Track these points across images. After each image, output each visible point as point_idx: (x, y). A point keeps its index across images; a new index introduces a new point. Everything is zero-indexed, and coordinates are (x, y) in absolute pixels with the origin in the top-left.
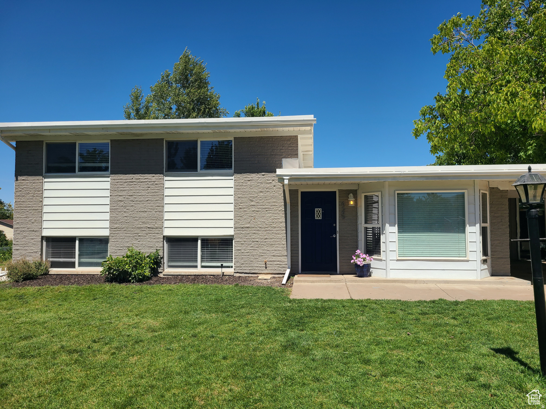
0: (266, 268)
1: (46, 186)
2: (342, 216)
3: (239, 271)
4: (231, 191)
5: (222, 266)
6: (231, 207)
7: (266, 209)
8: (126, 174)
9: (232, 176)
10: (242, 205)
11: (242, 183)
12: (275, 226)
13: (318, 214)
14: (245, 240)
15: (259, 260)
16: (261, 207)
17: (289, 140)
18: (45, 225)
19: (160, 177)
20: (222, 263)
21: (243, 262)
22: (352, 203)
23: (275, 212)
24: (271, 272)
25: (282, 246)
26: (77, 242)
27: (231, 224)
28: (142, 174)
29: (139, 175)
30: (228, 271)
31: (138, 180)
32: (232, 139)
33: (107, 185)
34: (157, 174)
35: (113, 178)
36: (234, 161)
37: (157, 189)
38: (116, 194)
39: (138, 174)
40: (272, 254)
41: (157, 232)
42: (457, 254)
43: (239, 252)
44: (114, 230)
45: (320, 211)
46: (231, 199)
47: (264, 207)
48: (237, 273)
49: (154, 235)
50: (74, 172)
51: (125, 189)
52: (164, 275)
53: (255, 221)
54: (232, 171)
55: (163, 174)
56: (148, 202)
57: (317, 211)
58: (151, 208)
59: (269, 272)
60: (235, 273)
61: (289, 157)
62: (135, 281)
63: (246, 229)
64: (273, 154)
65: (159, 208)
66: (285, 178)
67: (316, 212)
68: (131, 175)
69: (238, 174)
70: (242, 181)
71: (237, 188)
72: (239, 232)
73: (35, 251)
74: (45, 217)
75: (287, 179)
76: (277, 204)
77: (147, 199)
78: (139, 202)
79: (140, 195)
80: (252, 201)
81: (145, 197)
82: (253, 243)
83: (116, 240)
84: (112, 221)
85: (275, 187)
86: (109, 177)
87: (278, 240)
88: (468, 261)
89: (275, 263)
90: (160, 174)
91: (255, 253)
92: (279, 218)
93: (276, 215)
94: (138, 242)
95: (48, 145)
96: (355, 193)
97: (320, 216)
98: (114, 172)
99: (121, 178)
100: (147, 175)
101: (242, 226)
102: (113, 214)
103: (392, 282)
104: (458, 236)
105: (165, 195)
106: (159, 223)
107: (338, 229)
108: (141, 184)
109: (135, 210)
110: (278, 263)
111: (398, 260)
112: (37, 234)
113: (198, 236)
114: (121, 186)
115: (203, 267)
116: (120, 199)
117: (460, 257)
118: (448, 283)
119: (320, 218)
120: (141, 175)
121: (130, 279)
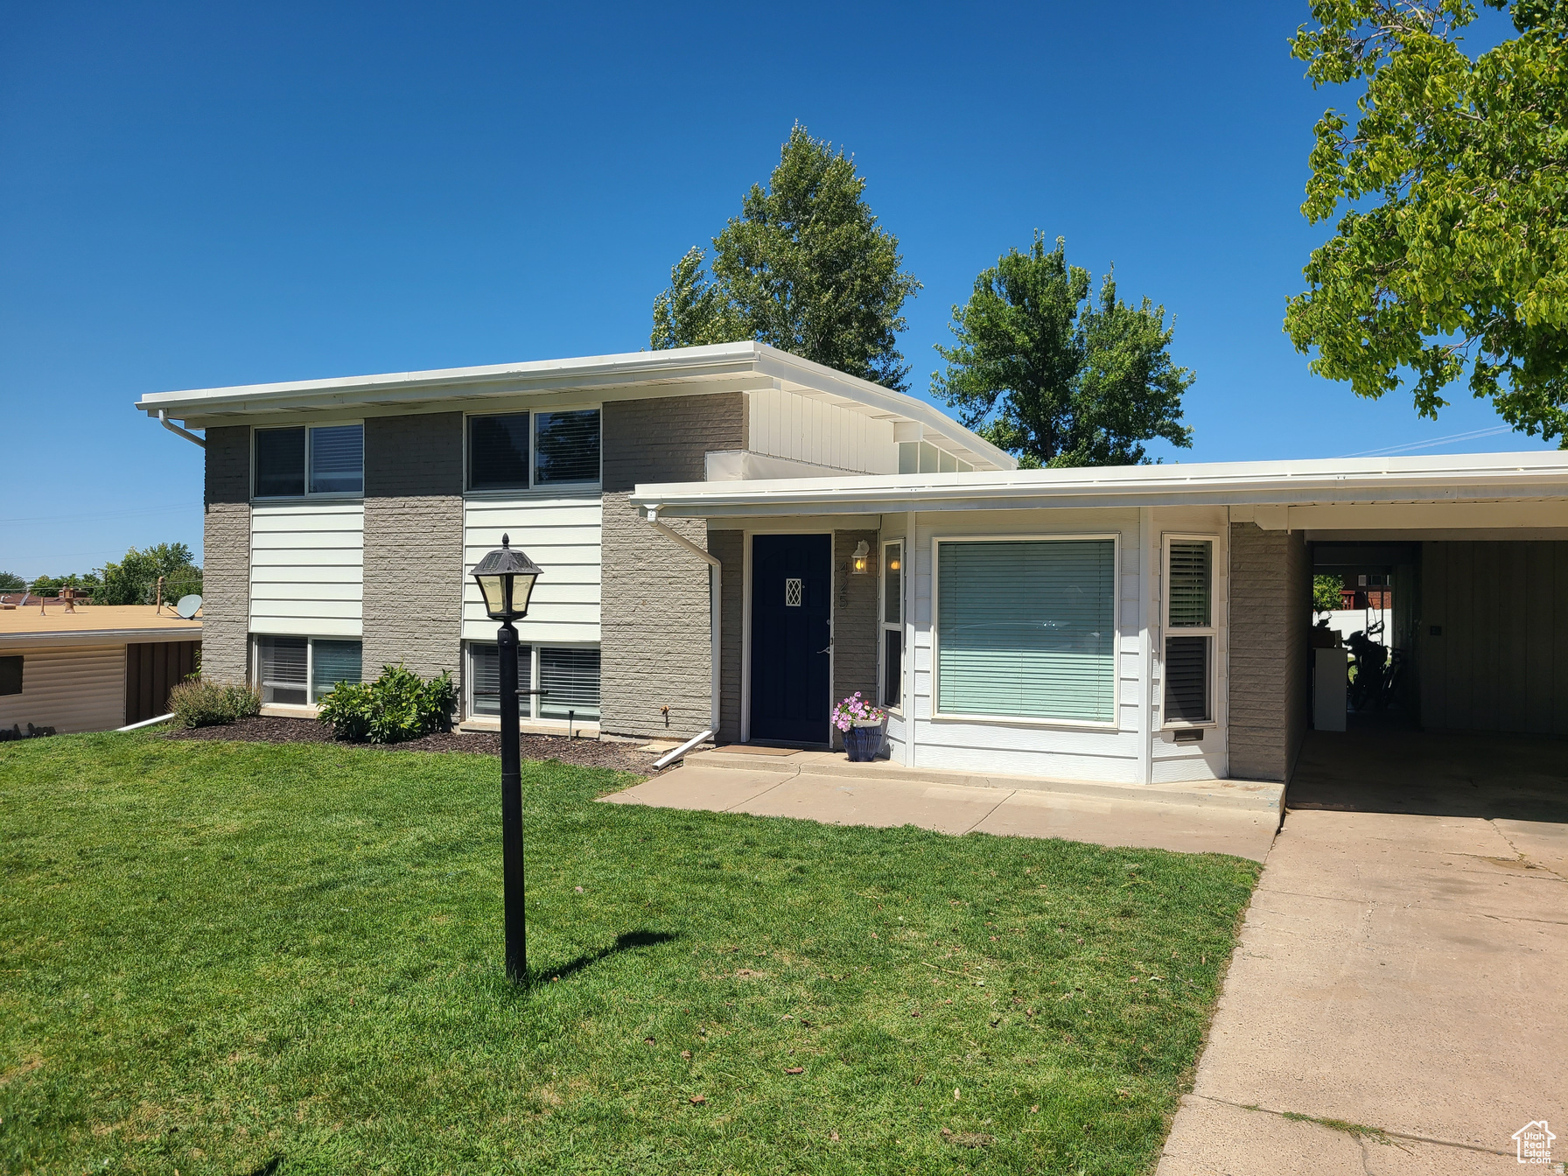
0: (667, 724)
1: (257, 524)
2: (843, 600)
3: (611, 729)
4: (596, 536)
5: (571, 716)
6: (595, 575)
7: (670, 580)
8: (392, 496)
9: (598, 497)
10: (617, 568)
11: (620, 514)
12: (687, 621)
13: (793, 592)
14: (623, 654)
15: (653, 706)
16: (659, 573)
17: (722, 405)
18: (256, 609)
19: (456, 503)
20: (572, 708)
21: (618, 708)
22: (859, 565)
23: (689, 588)
24: (679, 737)
25: (702, 672)
26: (310, 647)
27: (595, 614)
28: (421, 496)
29: (415, 498)
30: (590, 728)
31: (415, 510)
32: (599, 406)
33: (358, 522)
34: (450, 495)
35: (371, 505)
36: (604, 461)
37: (450, 530)
38: (374, 542)
39: (414, 496)
40: (681, 692)
41: (448, 630)
42: (1091, 710)
43: (612, 683)
44: (371, 623)
45: (797, 587)
46: (595, 555)
47: (665, 574)
48: (607, 733)
49: (443, 636)
50: (302, 493)
51: (390, 530)
52: (462, 730)
53: (644, 608)
54: (599, 485)
55: (460, 494)
56: (434, 560)
57: (791, 586)
58: (438, 573)
59: (673, 736)
60: (602, 733)
61: (720, 447)
63: (626, 628)
64: (685, 441)
65: (453, 574)
66: (648, 506)
67: (788, 587)
68: (401, 499)
69: (610, 492)
70: (619, 511)
71: (609, 526)
72: (611, 634)
73: (237, 664)
74: (256, 591)
75: (653, 510)
76: (692, 568)
77: (431, 554)
78: (415, 561)
79: (417, 543)
80: (640, 559)
81: (428, 548)
82: (641, 664)
83: (373, 646)
84: (367, 602)
85: (689, 525)
86: (361, 503)
87: (694, 657)
88: (1116, 732)
89: (688, 713)
90: (456, 495)
91: (644, 686)
92: (697, 601)
93: (690, 595)
94: (414, 653)
95: (259, 433)
96: (872, 537)
97: (797, 598)
98: (370, 494)
99: (384, 504)
100: (430, 498)
101: (618, 620)
102: (369, 588)
104: (1097, 662)
105: (467, 543)
106: (453, 609)
107: (832, 635)
108: (421, 518)
109: (409, 578)
110: (694, 713)
111: (934, 721)
112: (242, 627)
113: (531, 642)
114: (383, 524)
115: (544, 715)
116: (381, 553)
117: (1098, 719)
118: (1049, 789)
119: (796, 605)
120: (419, 497)
121: (370, 734)
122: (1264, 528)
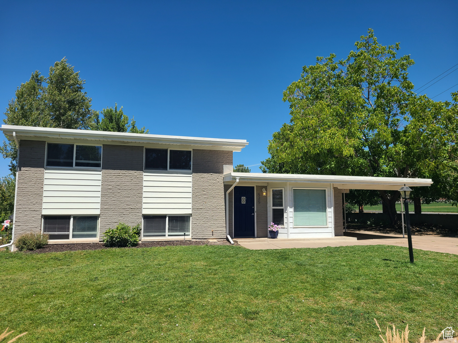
0: (213, 235)
1: (46, 176)
2: (259, 202)
3: (195, 238)
4: (190, 185)
5: (185, 235)
6: (190, 195)
7: (213, 197)
8: (115, 170)
9: (191, 174)
10: (197, 193)
11: (198, 179)
12: (218, 207)
13: (244, 200)
14: (199, 217)
15: (208, 230)
16: (210, 195)
17: (228, 153)
18: (44, 206)
19: (141, 173)
20: (185, 233)
21: (198, 232)
22: (264, 194)
23: (219, 199)
24: (216, 238)
25: (223, 220)
26: (72, 219)
27: (190, 206)
28: (127, 170)
29: (124, 171)
30: (188, 238)
31: (124, 175)
32: (191, 150)
33: (100, 177)
34: (138, 171)
35: (104, 172)
36: (193, 165)
37: (138, 181)
38: (106, 184)
39: (124, 170)
40: (217, 226)
41: (137, 212)
42: (322, 224)
43: (195, 225)
44: (104, 210)
45: (244, 199)
46: (190, 190)
47: (212, 195)
48: (194, 239)
49: (135, 213)
50: (72, 166)
51: (113, 180)
52: (142, 242)
53: (206, 204)
54: (191, 171)
55: (143, 171)
56: (131, 190)
57: (243, 199)
58: (133, 194)
59: (215, 238)
60: (192, 239)
61: (227, 164)
62: (130, 246)
63: (200, 210)
64: (217, 161)
65: (139, 194)
67: (242, 199)
68: (118, 171)
69: (195, 173)
70: (198, 178)
71: (194, 183)
72: (195, 211)
73: (35, 226)
74: (45, 200)
75: (238, 179)
76: (220, 194)
77: (130, 188)
78: (124, 190)
79: (125, 185)
80: (204, 191)
81: (129, 186)
82: (204, 219)
83: (105, 218)
84: (102, 203)
85: (218, 183)
86: (100, 171)
87: (220, 217)
88: (328, 228)
89: (219, 231)
90: (141, 171)
91: (205, 225)
92: (221, 202)
93: (219, 201)
94: (123, 219)
95: (49, 145)
96: (266, 188)
97: (244, 202)
98: (104, 168)
99: (111, 172)
100: (131, 171)
101: (198, 208)
102: (104, 198)
103: (292, 241)
104: (322, 214)
105: (144, 185)
106: (139, 205)
107: (255, 210)
108: (126, 177)
109: (121, 195)
110: (220, 231)
111: (294, 228)
112: (37, 213)
113: (167, 214)
114: (111, 178)
115: (169, 235)
116: (110, 187)
117: (323, 225)
119: (244, 203)
120: (126, 171)
122: (339, 188)
